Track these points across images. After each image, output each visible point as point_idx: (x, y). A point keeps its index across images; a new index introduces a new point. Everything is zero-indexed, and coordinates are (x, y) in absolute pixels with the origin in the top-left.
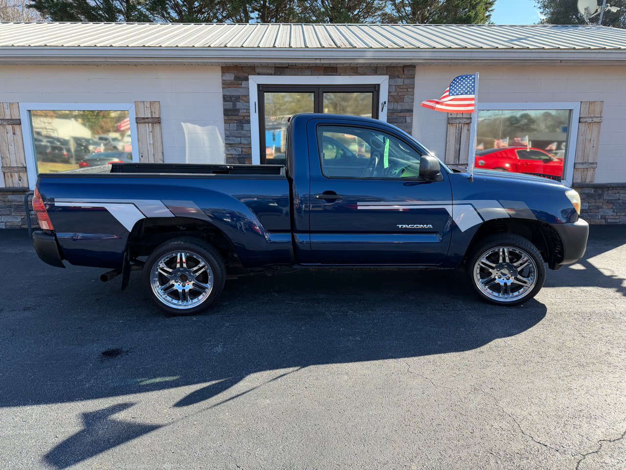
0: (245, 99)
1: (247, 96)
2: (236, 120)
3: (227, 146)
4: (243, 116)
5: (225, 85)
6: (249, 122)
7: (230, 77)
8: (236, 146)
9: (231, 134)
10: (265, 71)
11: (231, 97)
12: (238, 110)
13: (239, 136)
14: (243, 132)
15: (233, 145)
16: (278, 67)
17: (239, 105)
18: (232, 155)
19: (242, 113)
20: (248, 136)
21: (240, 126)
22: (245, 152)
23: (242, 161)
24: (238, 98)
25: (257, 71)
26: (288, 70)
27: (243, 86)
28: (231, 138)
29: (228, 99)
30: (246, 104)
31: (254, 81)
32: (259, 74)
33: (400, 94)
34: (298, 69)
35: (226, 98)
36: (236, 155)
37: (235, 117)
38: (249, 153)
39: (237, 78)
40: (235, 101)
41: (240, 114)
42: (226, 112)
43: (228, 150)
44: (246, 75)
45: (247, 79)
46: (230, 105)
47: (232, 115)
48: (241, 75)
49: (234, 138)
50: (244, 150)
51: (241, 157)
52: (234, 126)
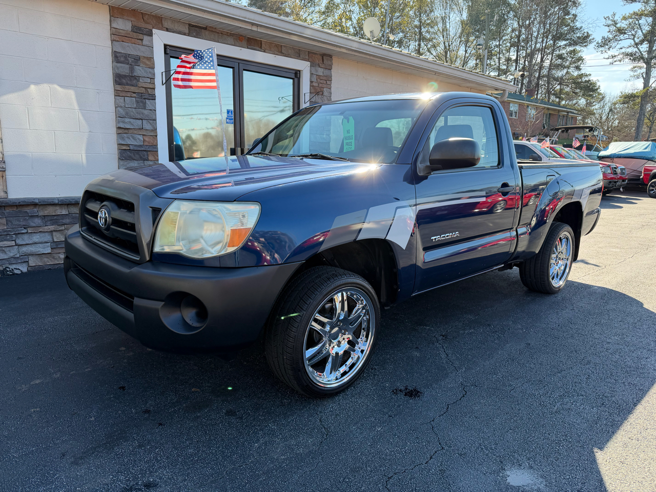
0: (148, 63)
1: (151, 59)
2: (134, 93)
3: (120, 131)
4: (145, 88)
5: (116, 36)
6: (153, 97)
7: (124, 25)
8: (135, 132)
9: (127, 113)
10: (177, 27)
11: (127, 56)
12: (137, 78)
13: (139, 117)
14: (146, 112)
15: (131, 131)
16: (193, 26)
17: (139, 71)
18: (128, 145)
19: (143, 82)
20: (154, 118)
21: (142, 102)
22: (149, 142)
23: (144, 155)
24: (137, 59)
25: (166, 24)
26: (207, 32)
27: (144, 43)
28: (127, 120)
29: (122, 59)
30: (150, 70)
31: (160, 39)
32: (167, 30)
33: (320, 85)
34: (218, 33)
35: (117, 57)
36: (135, 146)
37: (133, 89)
38: (155, 144)
39: (136, 29)
40: (133, 64)
41: (140, 84)
42: (118, 79)
43: (123, 139)
44: (150, 27)
45: (150, 34)
46: (124, 69)
47: (127, 84)
48: (142, 25)
49: (132, 120)
50: (147, 139)
51: (143, 149)
52: (130, 102)
